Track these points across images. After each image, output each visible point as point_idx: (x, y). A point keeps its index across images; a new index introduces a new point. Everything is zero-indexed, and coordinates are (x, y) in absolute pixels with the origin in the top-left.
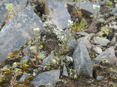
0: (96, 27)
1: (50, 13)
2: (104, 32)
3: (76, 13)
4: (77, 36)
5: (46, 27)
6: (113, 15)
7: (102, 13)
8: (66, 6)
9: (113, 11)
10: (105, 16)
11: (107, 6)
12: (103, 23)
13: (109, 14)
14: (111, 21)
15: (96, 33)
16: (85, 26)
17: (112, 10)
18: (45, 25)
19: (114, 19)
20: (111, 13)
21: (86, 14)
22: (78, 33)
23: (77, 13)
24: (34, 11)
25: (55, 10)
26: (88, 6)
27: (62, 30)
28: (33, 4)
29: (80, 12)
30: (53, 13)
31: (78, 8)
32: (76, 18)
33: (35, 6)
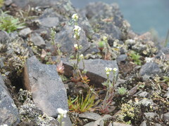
0: (114, 103)
1: (33, 86)
2: (126, 113)
3: (78, 79)
4: (81, 122)
5: (24, 115)
6: (141, 80)
7: (123, 76)
8: (61, 68)
9: (142, 70)
10: (128, 82)
11: (131, 62)
12: (125, 96)
13: (135, 78)
14: (138, 91)
15: (113, 113)
16: (95, 101)
17: (139, 69)
18: (22, 111)
19: (143, 87)
20: (138, 75)
21: (96, 81)
22: (83, 116)
23: (81, 79)
24: (6, 84)
25: (40, 80)
26: (99, 66)
27: (51, 119)
28: (4, 71)
29: (86, 78)
30: (37, 85)
31: (81, 70)
32: (78, 88)
33: (7, 73)
